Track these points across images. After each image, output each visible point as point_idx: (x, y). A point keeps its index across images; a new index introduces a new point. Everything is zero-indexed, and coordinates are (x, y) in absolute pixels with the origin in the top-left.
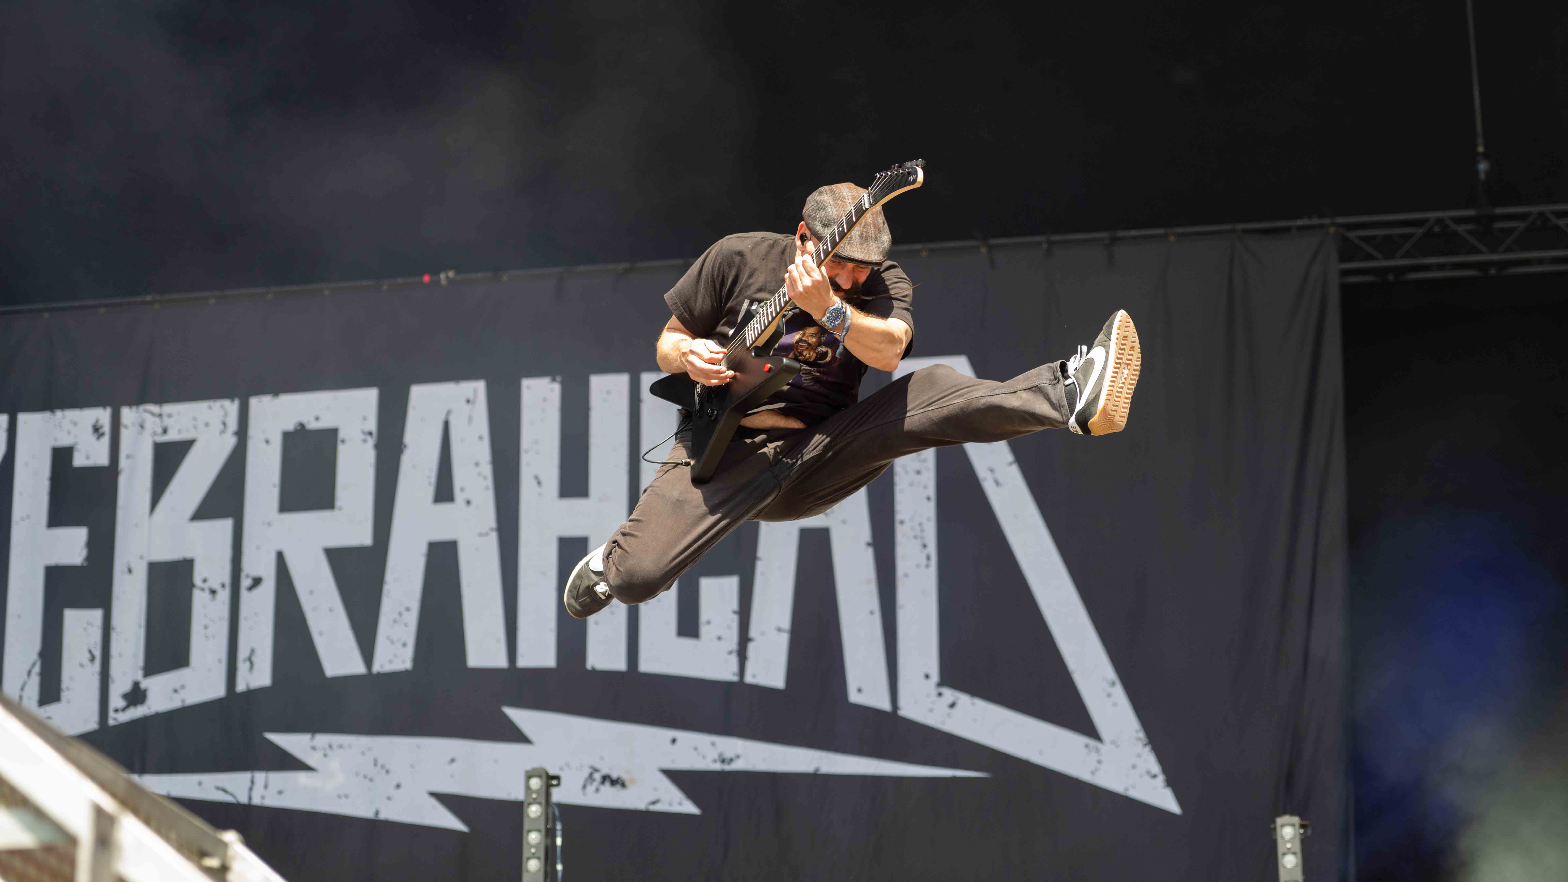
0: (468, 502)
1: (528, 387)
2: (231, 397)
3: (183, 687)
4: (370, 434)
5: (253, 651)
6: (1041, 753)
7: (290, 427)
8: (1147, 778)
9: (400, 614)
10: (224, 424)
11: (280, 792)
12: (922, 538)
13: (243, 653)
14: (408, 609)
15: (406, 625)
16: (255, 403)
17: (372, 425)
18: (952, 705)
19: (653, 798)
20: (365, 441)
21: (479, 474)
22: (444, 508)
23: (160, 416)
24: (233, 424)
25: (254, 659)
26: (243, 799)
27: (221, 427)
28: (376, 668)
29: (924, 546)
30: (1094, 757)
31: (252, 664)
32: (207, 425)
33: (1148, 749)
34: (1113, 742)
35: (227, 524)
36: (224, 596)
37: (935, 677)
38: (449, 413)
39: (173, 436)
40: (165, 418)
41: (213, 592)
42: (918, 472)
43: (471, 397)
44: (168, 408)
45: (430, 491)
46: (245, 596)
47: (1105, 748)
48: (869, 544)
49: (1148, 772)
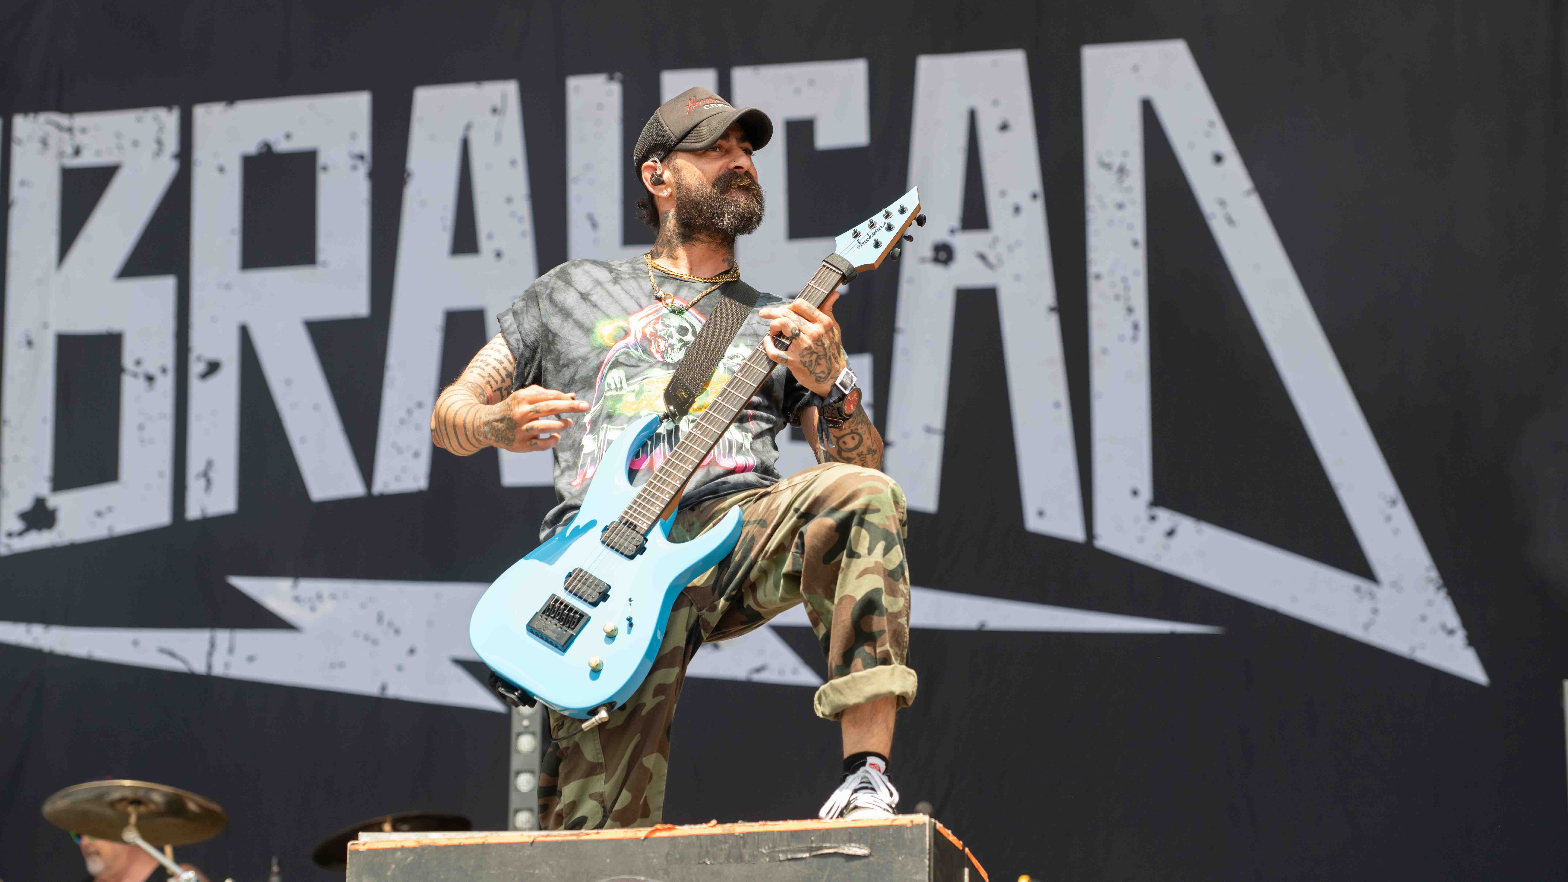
0: (499, 255)
1: (577, 89)
2: (167, 104)
3: (110, 509)
4: (361, 157)
5: (210, 464)
6: (1294, 599)
7: (252, 148)
8: (1442, 635)
9: (409, 412)
10: (159, 142)
11: (251, 659)
12: (1127, 299)
13: (195, 465)
14: (420, 405)
15: (418, 427)
16: (201, 112)
17: (364, 145)
18: (1171, 533)
19: (757, 664)
20: (354, 168)
21: (513, 214)
22: (466, 261)
23: (70, 130)
24: (172, 144)
25: (213, 475)
26: (200, 668)
27: (155, 147)
28: (379, 487)
29: (1130, 310)
30: (1366, 605)
31: (209, 482)
32: (136, 144)
33: (1443, 594)
34: (1395, 585)
35: (167, 285)
36: (166, 384)
37: (1146, 493)
38: (468, 127)
39: (87, 159)
40: (77, 133)
41: (150, 379)
42: (1120, 206)
43: (499, 105)
44: (81, 120)
45: (445, 238)
46: (197, 387)
47: (1382, 593)
48: (1052, 309)
49: (1444, 627)
